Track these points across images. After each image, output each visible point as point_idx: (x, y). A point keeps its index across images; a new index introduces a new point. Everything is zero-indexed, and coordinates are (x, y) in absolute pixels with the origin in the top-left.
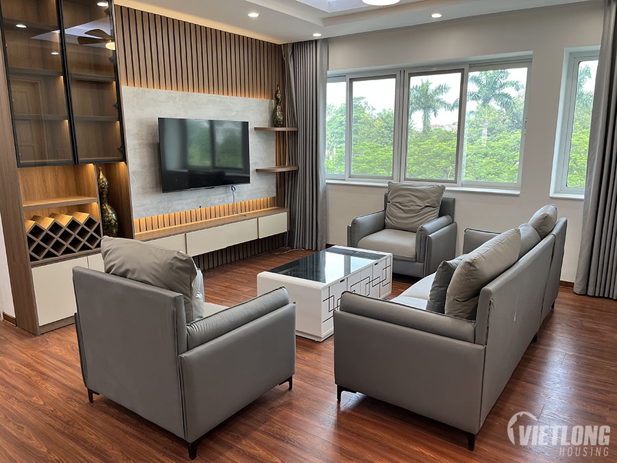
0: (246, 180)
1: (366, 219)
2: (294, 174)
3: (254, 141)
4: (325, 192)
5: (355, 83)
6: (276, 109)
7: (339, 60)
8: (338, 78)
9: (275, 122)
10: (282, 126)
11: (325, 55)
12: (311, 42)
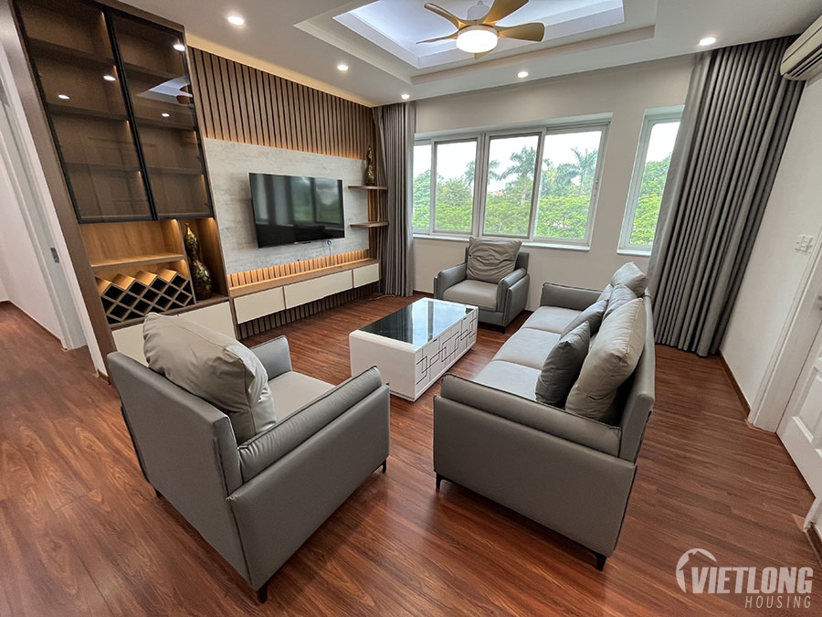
0: (342, 235)
1: (450, 271)
2: (384, 229)
3: (348, 198)
4: (412, 245)
5: (439, 146)
6: (368, 169)
7: (426, 122)
8: (424, 141)
9: (367, 181)
10: (374, 185)
11: (413, 117)
12: (399, 105)
